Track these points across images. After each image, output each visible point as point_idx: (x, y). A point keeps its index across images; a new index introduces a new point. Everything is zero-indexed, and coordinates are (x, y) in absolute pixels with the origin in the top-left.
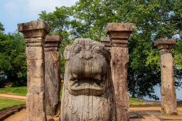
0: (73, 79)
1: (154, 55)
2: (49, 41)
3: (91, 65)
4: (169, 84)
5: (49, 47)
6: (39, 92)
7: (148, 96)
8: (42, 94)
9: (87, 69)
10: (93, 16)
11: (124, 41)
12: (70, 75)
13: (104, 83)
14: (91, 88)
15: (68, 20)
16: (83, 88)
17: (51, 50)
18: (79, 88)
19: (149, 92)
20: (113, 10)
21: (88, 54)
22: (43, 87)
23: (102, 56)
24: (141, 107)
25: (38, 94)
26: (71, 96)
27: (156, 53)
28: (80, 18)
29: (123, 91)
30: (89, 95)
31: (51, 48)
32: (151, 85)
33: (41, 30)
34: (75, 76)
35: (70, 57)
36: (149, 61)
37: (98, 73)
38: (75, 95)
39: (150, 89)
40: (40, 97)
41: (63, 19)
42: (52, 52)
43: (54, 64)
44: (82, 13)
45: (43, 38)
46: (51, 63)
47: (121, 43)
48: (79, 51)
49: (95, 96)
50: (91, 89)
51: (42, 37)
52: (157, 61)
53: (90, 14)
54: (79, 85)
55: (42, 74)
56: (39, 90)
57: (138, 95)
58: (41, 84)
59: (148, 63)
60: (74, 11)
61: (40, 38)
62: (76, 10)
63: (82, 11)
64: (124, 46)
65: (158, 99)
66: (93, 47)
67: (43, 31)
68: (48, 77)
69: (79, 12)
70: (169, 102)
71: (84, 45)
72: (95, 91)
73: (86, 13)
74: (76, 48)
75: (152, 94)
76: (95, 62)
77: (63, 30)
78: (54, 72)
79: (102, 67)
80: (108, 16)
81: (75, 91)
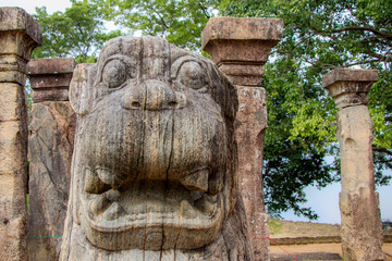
0: (99, 188)
1: (309, 113)
2: (44, 72)
3: (170, 132)
4: (363, 185)
5: (46, 89)
6: (9, 216)
7: (292, 211)
8: (16, 222)
9: (154, 148)
10: (162, 22)
11: (254, 68)
12: (88, 173)
13: (218, 200)
14: (168, 221)
15: (103, 32)
16: (137, 223)
17: (52, 98)
18: (124, 222)
19: (293, 200)
20: (210, 8)
21: (156, 89)
22: (20, 202)
23: (208, 97)
24: (288, 244)
25: (6, 222)
26: (91, 252)
27: (313, 109)
28: (132, 27)
29: (253, 210)
30: (162, 250)
31: (50, 93)
32: (298, 185)
33: (13, 33)
34: (103, 176)
35: (90, 103)
36: (298, 127)
37: (198, 163)
38: (109, 252)
39: (295, 194)
40: (12, 233)
41: (89, 29)
42: (52, 103)
43: (58, 135)
44: (136, 14)
45: (23, 58)
46: (51, 132)
47: (247, 76)
48: (122, 78)
49: (185, 251)
50: (172, 227)
51: (16, 55)
52: (317, 129)
53: (154, 17)
54: (121, 212)
55: (17, 165)
56: (9, 213)
57: (270, 208)
58: (15, 194)
59: (295, 133)
60: (117, 8)
61: (12, 59)
62: (120, 6)
63: (134, 10)
64: (254, 82)
65: (316, 216)
66: (175, 65)
67: (19, 38)
68: (43, 170)
69: (127, 11)
70: (364, 233)
71: (141, 56)
72: (183, 233)
73: (144, 13)
74: (111, 69)
75: (301, 205)
76: (186, 121)
77: (89, 54)
78: (59, 157)
79: (214, 142)
80: (196, 22)
81: (105, 234)
